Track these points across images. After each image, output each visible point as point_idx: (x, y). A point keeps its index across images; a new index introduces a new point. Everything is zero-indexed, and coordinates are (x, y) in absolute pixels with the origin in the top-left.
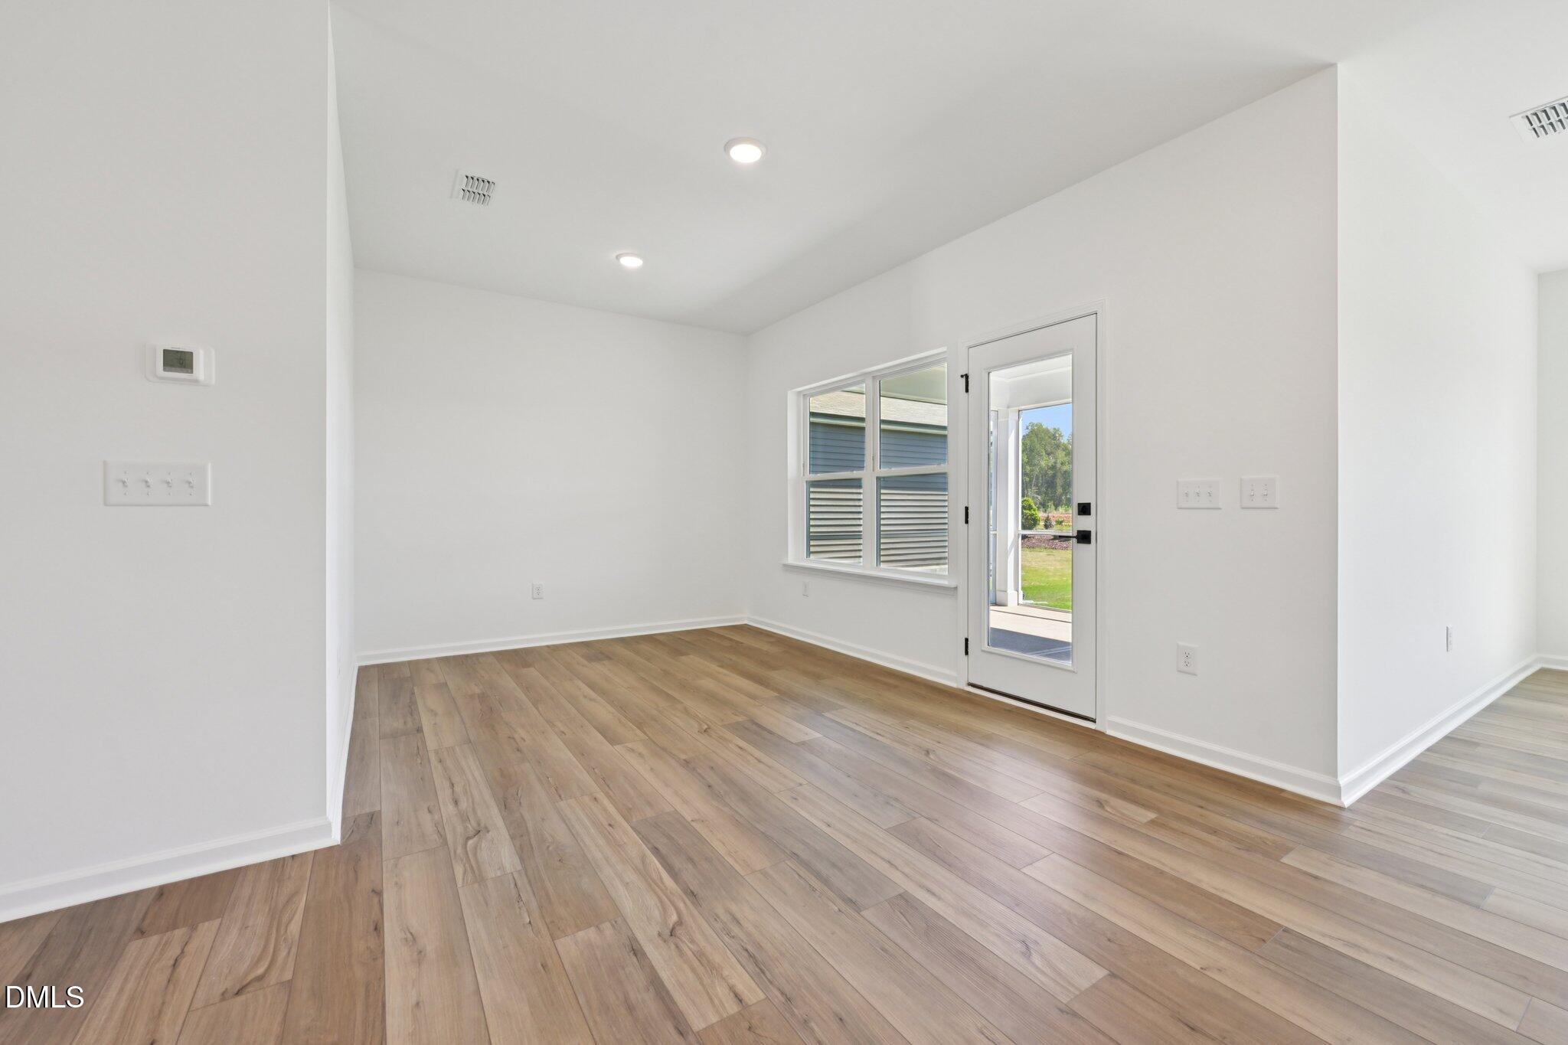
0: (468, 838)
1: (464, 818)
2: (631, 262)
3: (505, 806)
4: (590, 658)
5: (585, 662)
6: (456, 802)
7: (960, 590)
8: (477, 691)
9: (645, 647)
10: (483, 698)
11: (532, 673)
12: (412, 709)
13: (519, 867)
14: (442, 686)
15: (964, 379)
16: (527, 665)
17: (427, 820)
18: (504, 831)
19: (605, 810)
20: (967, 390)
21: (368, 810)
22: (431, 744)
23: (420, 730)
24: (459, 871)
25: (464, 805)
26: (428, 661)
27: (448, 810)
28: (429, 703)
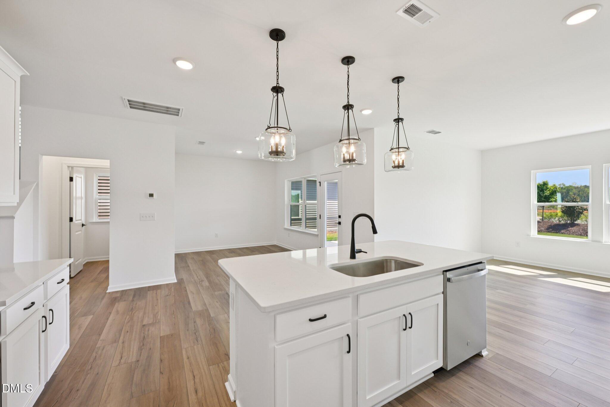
0: (200, 282)
1: (199, 279)
2: (239, 152)
3: (207, 278)
4: (229, 253)
5: (228, 253)
6: (198, 277)
7: (319, 235)
8: (201, 259)
9: (245, 250)
10: (202, 261)
11: (214, 256)
12: (186, 262)
13: (209, 285)
14: (193, 258)
15: (319, 183)
16: (213, 254)
17: (193, 280)
18: (207, 281)
19: (226, 279)
20: (320, 186)
21: (181, 278)
22: (191, 269)
23: (189, 266)
24: (199, 285)
25: (199, 277)
26: (189, 253)
27: (196, 278)
28: (190, 262)
